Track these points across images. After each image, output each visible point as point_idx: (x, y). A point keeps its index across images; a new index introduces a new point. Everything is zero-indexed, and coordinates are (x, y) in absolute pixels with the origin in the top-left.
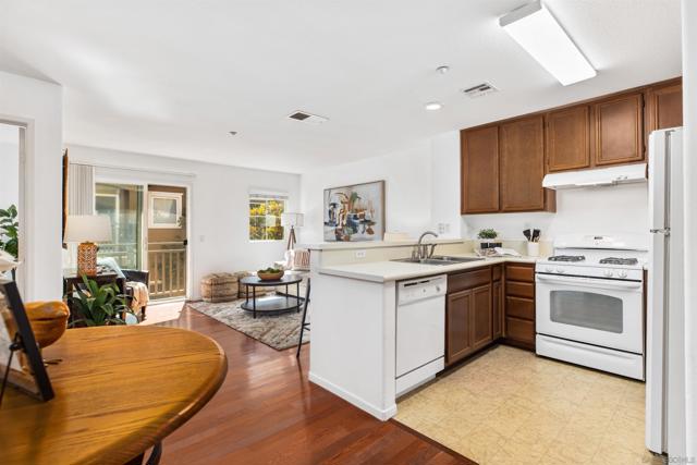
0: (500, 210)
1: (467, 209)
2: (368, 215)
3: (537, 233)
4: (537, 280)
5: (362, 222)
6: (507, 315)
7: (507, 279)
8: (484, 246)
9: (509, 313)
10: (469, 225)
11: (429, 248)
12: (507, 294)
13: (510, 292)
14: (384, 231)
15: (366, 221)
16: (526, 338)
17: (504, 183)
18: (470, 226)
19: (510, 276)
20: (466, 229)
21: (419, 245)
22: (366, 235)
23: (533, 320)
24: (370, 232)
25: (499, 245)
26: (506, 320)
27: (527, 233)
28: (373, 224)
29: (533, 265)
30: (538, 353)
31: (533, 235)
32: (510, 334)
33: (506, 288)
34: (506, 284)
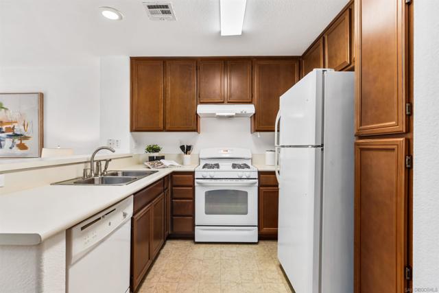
0: (164, 129)
1: (136, 128)
2: (19, 129)
3: (189, 148)
4: (196, 184)
5: (10, 136)
6: (173, 215)
7: (173, 186)
8: (151, 159)
9: (174, 213)
10: (136, 141)
11: (103, 163)
12: (173, 198)
13: (175, 196)
14: (42, 145)
15: (16, 135)
16: (188, 230)
17: (168, 107)
18: (138, 142)
19: (175, 183)
20: (134, 145)
21: (92, 161)
22: (17, 151)
23: (193, 215)
24: (22, 147)
25: (163, 158)
26: (172, 220)
27: (182, 147)
28: (26, 138)
29: (193, 173)
30: (196, 240)
31: (186, 149)
32: (176, 230)
33: (172, 193)
34: (172, 190)
